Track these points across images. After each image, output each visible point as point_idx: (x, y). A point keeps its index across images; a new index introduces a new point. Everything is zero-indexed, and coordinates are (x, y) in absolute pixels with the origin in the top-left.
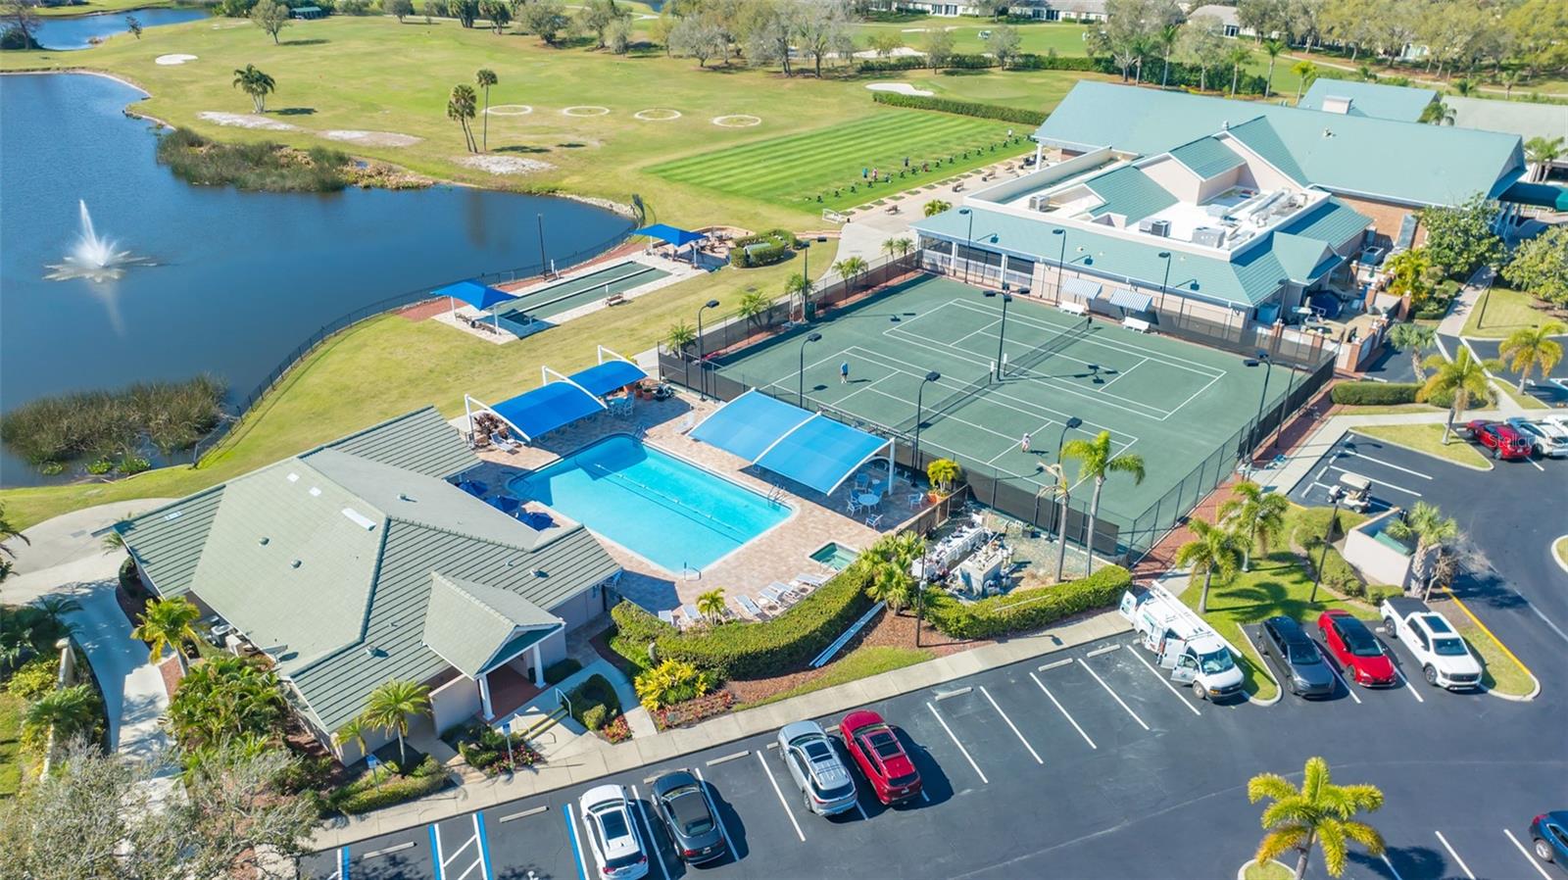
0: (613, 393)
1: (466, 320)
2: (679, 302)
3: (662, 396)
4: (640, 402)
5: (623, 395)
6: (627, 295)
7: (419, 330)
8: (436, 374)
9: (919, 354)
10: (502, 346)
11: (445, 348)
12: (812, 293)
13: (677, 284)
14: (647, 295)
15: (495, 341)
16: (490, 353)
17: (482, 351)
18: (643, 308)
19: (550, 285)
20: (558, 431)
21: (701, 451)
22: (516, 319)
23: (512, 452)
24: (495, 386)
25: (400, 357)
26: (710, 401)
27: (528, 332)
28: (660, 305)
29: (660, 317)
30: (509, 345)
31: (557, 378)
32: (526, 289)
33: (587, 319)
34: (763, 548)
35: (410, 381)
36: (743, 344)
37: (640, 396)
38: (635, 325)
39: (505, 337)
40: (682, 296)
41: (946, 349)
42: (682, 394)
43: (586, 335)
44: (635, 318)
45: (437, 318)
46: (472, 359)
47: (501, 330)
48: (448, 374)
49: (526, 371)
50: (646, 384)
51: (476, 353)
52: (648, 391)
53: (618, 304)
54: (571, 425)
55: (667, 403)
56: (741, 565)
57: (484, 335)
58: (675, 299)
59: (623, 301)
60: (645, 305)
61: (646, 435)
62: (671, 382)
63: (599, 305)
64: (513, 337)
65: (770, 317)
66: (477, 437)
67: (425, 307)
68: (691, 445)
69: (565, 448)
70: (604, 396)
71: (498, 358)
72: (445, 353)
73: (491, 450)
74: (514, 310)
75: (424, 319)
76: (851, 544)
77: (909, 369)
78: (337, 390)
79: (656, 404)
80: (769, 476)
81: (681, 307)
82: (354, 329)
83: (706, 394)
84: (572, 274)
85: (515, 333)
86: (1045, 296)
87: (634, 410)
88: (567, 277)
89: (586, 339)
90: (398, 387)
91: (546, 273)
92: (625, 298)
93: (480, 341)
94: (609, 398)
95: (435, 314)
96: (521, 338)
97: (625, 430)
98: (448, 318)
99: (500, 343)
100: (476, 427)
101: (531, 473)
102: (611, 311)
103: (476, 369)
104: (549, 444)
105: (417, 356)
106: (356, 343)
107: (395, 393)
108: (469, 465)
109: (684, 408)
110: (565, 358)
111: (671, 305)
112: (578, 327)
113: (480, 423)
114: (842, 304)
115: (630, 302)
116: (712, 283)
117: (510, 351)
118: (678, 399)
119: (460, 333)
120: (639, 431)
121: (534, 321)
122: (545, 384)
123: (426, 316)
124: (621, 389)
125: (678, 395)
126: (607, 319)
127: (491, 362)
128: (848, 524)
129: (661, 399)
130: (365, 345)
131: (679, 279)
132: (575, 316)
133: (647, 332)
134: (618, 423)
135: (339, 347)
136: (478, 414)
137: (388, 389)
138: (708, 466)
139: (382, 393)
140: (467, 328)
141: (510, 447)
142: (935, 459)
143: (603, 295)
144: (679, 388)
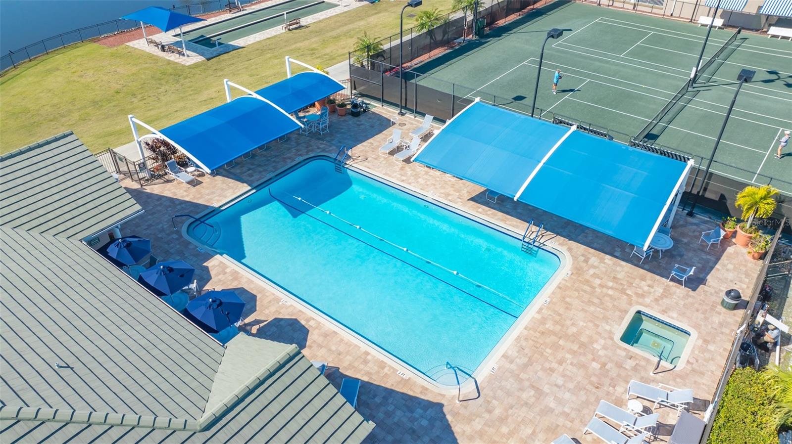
0: (304, 109)
1: (157, 45)
2: (351, 26)
3: (357, 111)
4: (335, 118)
5: (315, 111)
6: (304, 21)
7: (112, 55)
8: (122, 95)
9: (598, 64)
10: (189, 67)
11: (134, 69)
12: (481, 9)
13: (346, 12)
14: (320, 21)
15: (183, 63)
16: (178, 73)
17: (170, 71)
18: (319, 32)
19: (235, 15)
20: (246, 155)
21: (417, 176)
22: (204, 43)
23: (193, 183)
24: (180, 105)
25: (89, 80)
26: (409, 116)
27: (215, 54)
28: (333, 29)
29: (337, 38)
30: (197, 65)
31: (245, 93)
32: (213, 19)
33: (268, 42)
34: (549, 325)
35: (95, 103)
36: (425, 58)
37: (333, 111)
38: (314, 46)
39: (193, 58)
40: (351, 22)
41: (619, 59)
42: (377, 108)
43: (269, 55)
44: (313, 40)
45: (131, 44)
46: (160, 79)
47: (189, 53)
48: (134, 95)
49: (214, 90)
50: (338, 97)
51: (164, 73)
52: (343, 105)
53: (296, 29)
54: (260, 148)
55: (362, 118)
56: (530, 363)
57: (173, 57)
58: (346, 25)
59: (300, 27)
60: (320, 30)
61: (349, 157)
62: (362, 95)
63: (279, 30)
64: (199, 59)
65: (445, 33)
66: (150, 164)
67: (122, 36)
68: (402, 169)
69: (256, 176)
70: (296, 113)
71: (186, 78)
72: (133, 74)
73: (168, 181)
74: (202, 36)
75: (118, 45)
76: (664, 312)
77: (598, 78)
78: (14, 114)
79: (351, 120)
80: (509, 206)
81: (354, 29)
82: (50, 56)
83: (405, 108)
84: (253, 7)
85: (202, 55)
86: (676, 14)
87: (330, 126)
88: (249, 10)
89: (270, 58)
90: (80, 109)
91: (231, 7)
92: (302, 24)
93: (169, 62)
94: (301, 114)
95: (129, 41)
96: (208, 59)
97: (324, 150)
98: (140, 44)
99: (188, 64)
100: (148, 153)
101: (215, 211)
102: (290, 34)
103: (163, 89)
104: (237, 171)
105: (105, 78)
106: (48, 67)
107: (76, 116)
108: (122, 215)
109: (384, 124)
110: (251, 76)
111: (345, 29)
112: (261, 49)
113: (153, 148)
114: (501, 23)
115: (307, 27)
116: (374, 12)
117: (197, 71)
118: (374, 113)
119: (151, 57)
120: (341, 152)
121: (220, 44)
122: (229, 101)
123: (122, 43)
124: (313, 105)
125: (373, 110)
126: (286, 41)
127: (178, 82)
128: (643, 279)
129: (356, 115)
130: (58, 69)
131: (346, 9)
132: (258, 40)
133: (328, 51)
134: (313, 142)
135: (31, 71)
136: (149, 138)
137: (70, 111)
138: (430, 195)
139: (63, 116)
140: (157, 52)
141: (190, 177)
142: (742, 186)
143: (282, 22)
144: (373, 103)
